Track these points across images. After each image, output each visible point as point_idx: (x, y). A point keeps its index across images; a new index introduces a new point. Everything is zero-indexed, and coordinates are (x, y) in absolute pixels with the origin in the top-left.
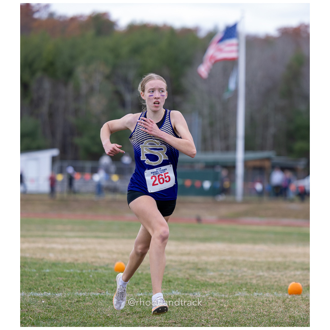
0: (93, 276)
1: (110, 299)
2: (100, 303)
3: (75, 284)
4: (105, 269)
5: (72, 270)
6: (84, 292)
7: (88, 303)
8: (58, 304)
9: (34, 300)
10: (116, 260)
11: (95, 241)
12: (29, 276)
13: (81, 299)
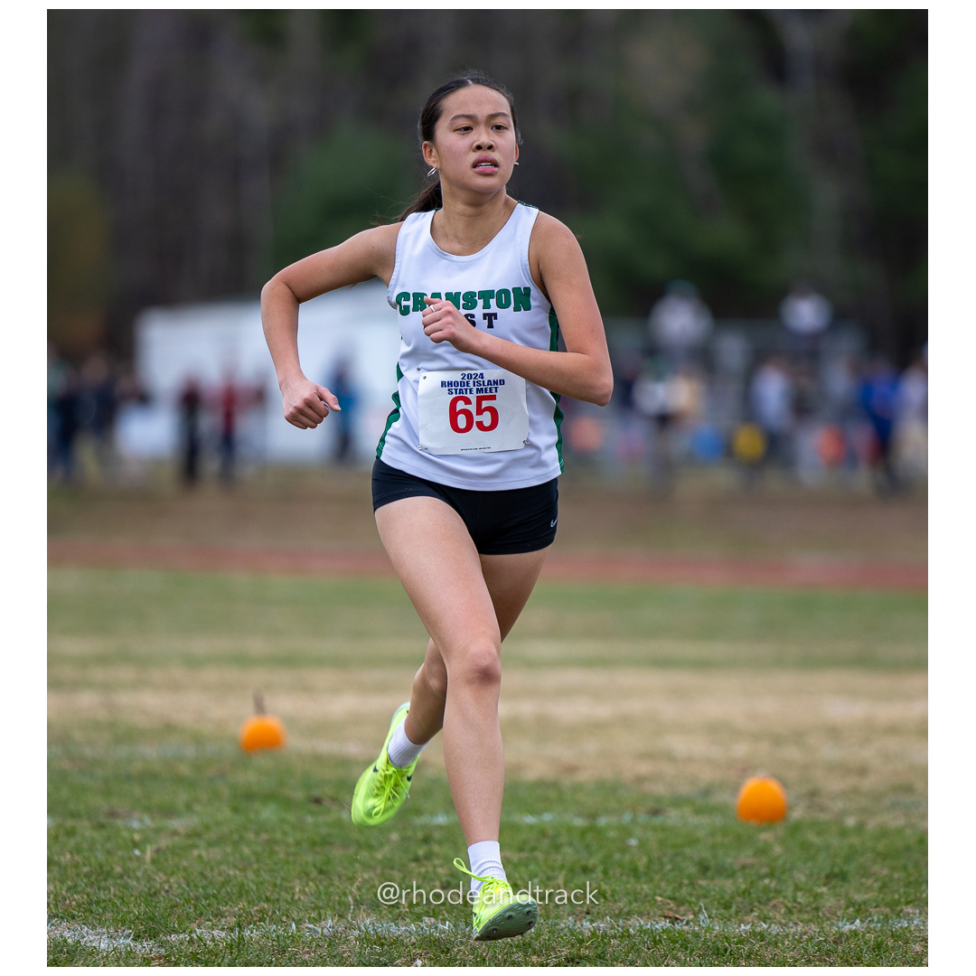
0: (642, 845)
1: (718, 949)
4: (699, 811)
5: (547, 817)
6: (601, 916)
9: (379, 954)
10: (746, 769)
11: (653, 679)
12: (360, 845)
13: (586, 948)
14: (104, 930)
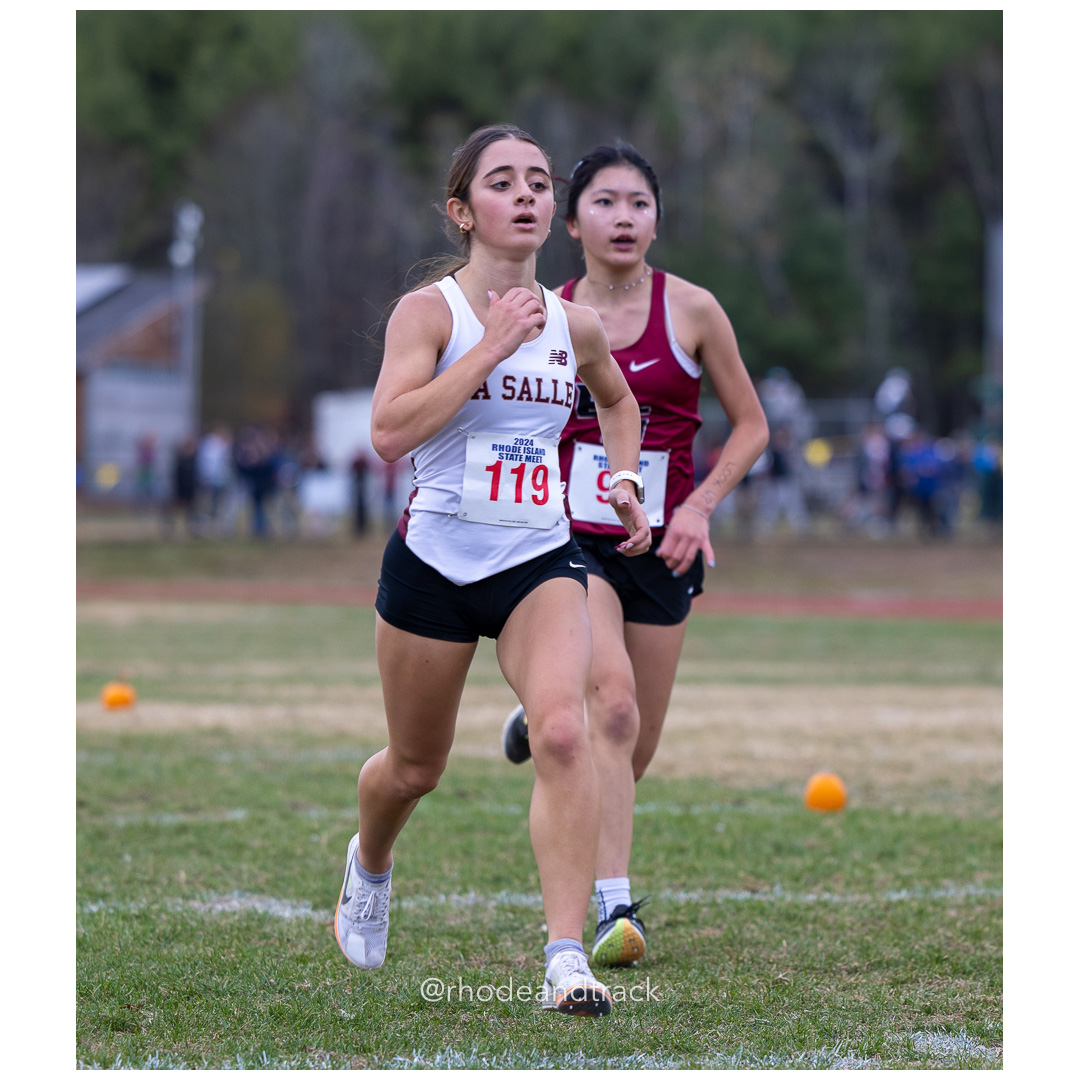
1: (789, 915)
2: (753, 930)
3: (661, 858)
4: (774, 802)
7: (707, 932)
9: (512, 921)
10: (813, 767)
11: (737, 693)
12: (497, 831)
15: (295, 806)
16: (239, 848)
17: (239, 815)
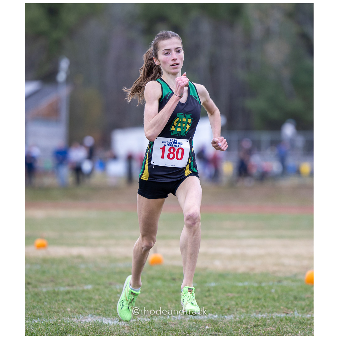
0: (276, 291)
1: (301, 322)
2: (287, 328)
3: (251, 302)
4: (294, 281)
5: (246, 283)
6: (264, 313)
7: (270, 329)
8: (228, 330)
9: (195, 325)
10: (307, 268)
13: (260, 322)
14: (110, 319)
15: (110, 284)
16: (90, 299)
17: (89, 287)
